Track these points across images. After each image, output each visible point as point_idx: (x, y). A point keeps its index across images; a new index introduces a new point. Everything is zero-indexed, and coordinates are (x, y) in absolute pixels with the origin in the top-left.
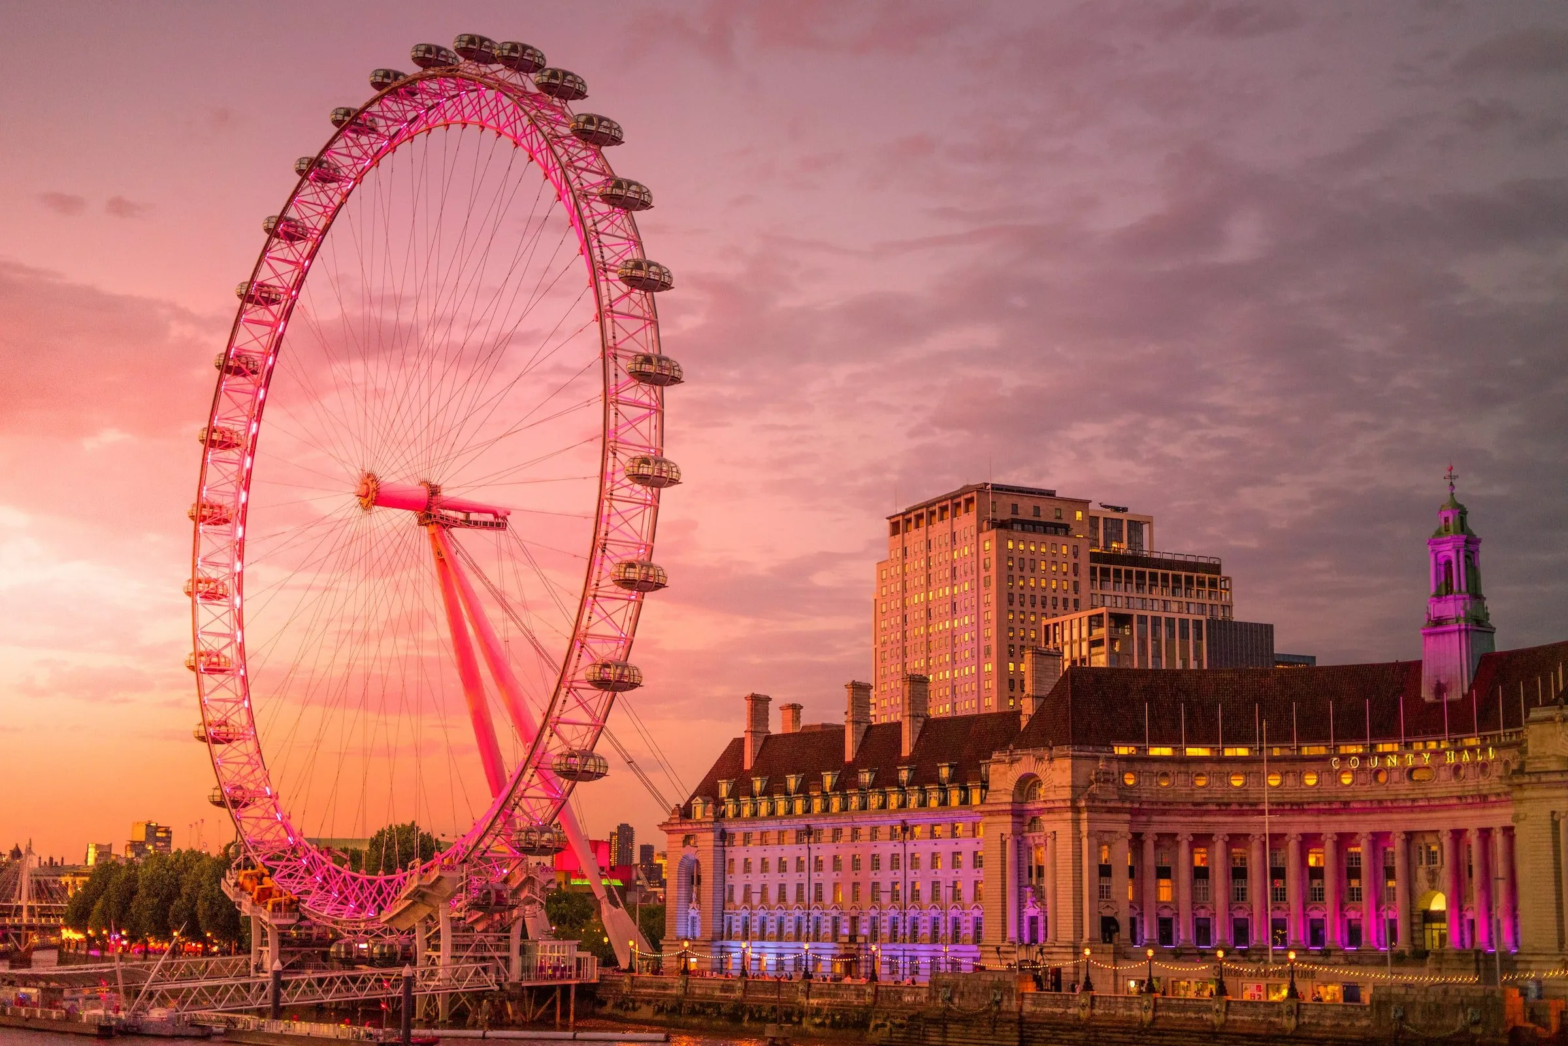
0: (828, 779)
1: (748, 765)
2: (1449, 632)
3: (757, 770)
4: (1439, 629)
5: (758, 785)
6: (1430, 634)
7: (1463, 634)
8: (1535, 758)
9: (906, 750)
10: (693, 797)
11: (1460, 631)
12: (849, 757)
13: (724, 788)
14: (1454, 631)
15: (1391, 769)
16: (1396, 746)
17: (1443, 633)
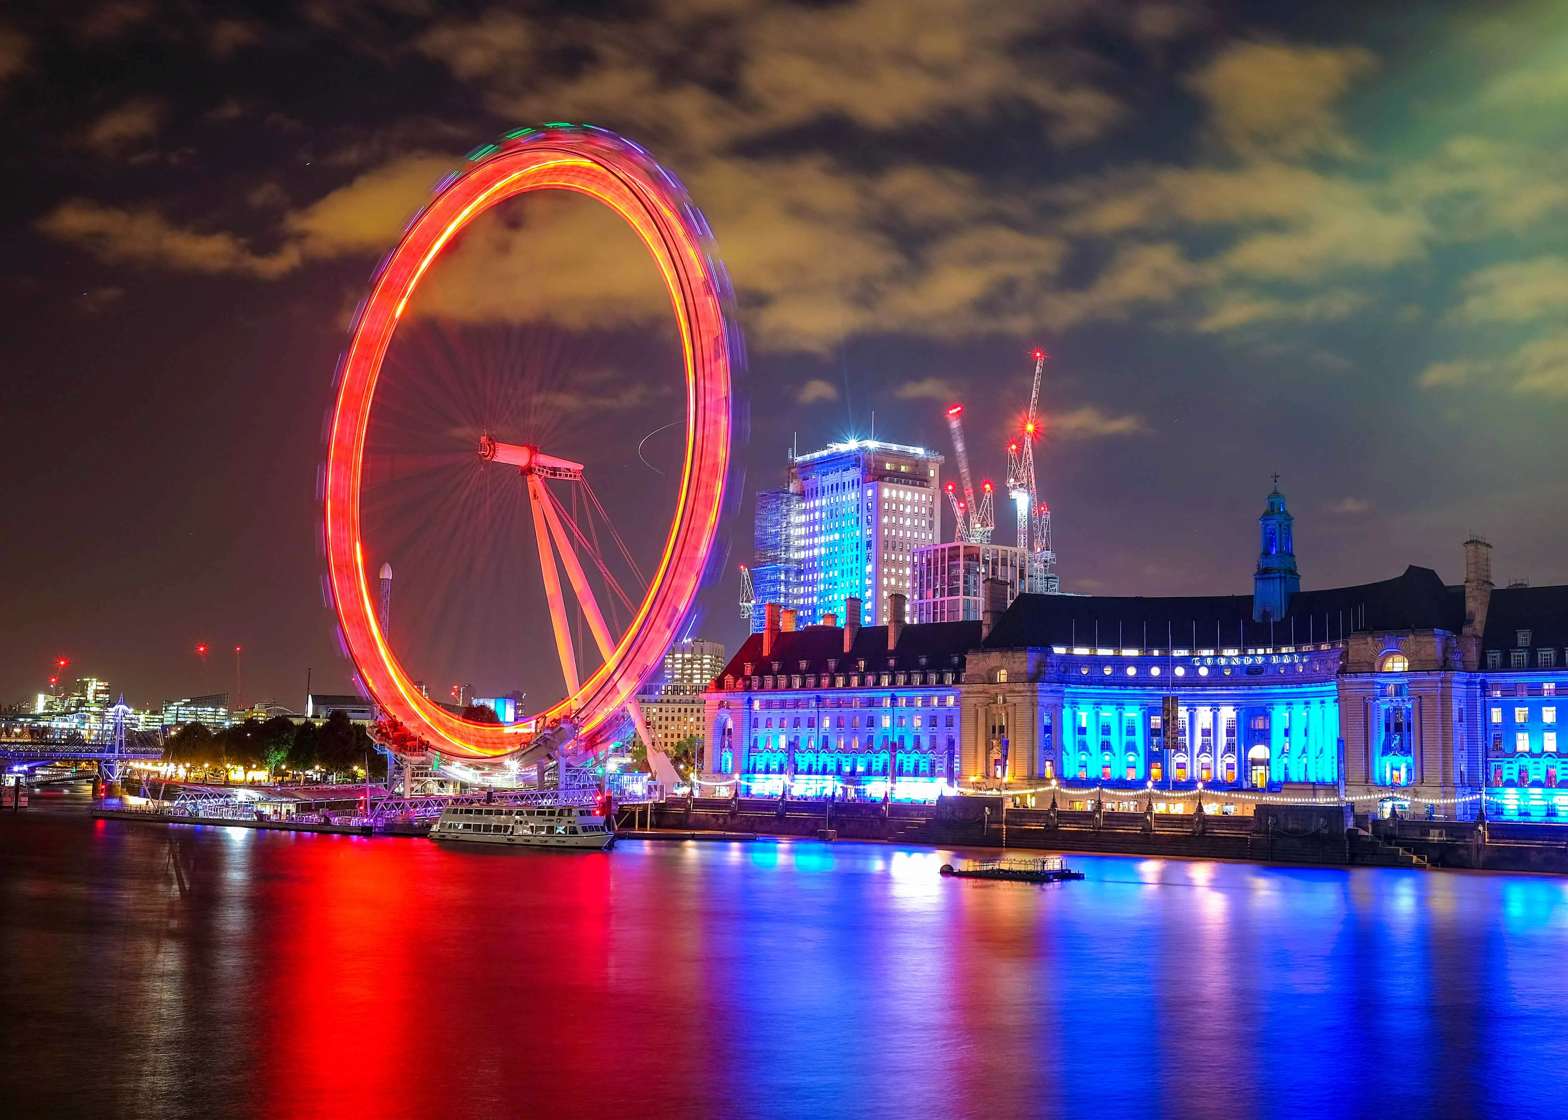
0: (832, 663)
1: (766, 652)
2: (1273, 578)
3: (774, 656)
4: (1266, 576)
5: (776, 666)
6: (1260, 579)
7: (1283, 580)
8: (1353, 663)
9: (891, 645)
10: (724, 674)
11: (1280, 577)
12: (846, 649)
13: (748, 668)
14: (1277, 578)
15: (1235, 666)
16: (1236, 651)
17: (1269, 578)
